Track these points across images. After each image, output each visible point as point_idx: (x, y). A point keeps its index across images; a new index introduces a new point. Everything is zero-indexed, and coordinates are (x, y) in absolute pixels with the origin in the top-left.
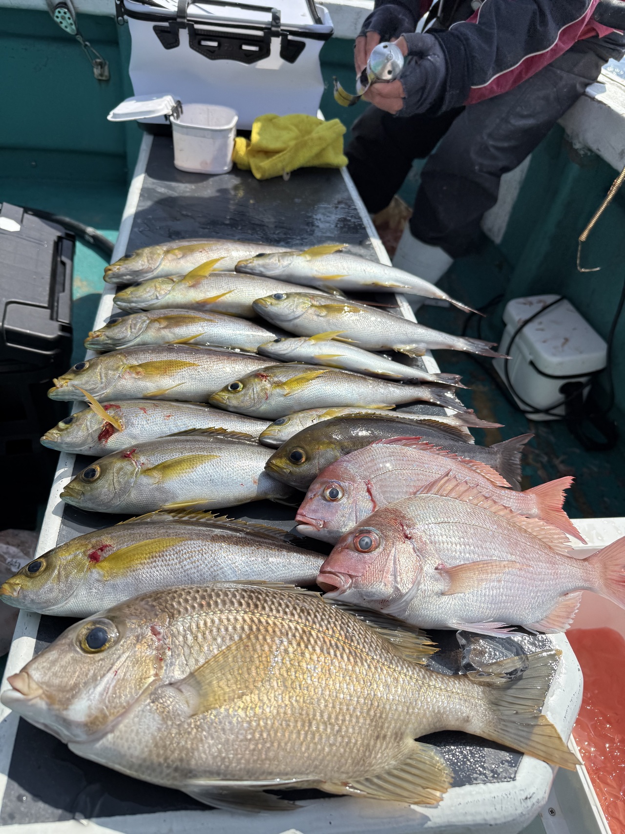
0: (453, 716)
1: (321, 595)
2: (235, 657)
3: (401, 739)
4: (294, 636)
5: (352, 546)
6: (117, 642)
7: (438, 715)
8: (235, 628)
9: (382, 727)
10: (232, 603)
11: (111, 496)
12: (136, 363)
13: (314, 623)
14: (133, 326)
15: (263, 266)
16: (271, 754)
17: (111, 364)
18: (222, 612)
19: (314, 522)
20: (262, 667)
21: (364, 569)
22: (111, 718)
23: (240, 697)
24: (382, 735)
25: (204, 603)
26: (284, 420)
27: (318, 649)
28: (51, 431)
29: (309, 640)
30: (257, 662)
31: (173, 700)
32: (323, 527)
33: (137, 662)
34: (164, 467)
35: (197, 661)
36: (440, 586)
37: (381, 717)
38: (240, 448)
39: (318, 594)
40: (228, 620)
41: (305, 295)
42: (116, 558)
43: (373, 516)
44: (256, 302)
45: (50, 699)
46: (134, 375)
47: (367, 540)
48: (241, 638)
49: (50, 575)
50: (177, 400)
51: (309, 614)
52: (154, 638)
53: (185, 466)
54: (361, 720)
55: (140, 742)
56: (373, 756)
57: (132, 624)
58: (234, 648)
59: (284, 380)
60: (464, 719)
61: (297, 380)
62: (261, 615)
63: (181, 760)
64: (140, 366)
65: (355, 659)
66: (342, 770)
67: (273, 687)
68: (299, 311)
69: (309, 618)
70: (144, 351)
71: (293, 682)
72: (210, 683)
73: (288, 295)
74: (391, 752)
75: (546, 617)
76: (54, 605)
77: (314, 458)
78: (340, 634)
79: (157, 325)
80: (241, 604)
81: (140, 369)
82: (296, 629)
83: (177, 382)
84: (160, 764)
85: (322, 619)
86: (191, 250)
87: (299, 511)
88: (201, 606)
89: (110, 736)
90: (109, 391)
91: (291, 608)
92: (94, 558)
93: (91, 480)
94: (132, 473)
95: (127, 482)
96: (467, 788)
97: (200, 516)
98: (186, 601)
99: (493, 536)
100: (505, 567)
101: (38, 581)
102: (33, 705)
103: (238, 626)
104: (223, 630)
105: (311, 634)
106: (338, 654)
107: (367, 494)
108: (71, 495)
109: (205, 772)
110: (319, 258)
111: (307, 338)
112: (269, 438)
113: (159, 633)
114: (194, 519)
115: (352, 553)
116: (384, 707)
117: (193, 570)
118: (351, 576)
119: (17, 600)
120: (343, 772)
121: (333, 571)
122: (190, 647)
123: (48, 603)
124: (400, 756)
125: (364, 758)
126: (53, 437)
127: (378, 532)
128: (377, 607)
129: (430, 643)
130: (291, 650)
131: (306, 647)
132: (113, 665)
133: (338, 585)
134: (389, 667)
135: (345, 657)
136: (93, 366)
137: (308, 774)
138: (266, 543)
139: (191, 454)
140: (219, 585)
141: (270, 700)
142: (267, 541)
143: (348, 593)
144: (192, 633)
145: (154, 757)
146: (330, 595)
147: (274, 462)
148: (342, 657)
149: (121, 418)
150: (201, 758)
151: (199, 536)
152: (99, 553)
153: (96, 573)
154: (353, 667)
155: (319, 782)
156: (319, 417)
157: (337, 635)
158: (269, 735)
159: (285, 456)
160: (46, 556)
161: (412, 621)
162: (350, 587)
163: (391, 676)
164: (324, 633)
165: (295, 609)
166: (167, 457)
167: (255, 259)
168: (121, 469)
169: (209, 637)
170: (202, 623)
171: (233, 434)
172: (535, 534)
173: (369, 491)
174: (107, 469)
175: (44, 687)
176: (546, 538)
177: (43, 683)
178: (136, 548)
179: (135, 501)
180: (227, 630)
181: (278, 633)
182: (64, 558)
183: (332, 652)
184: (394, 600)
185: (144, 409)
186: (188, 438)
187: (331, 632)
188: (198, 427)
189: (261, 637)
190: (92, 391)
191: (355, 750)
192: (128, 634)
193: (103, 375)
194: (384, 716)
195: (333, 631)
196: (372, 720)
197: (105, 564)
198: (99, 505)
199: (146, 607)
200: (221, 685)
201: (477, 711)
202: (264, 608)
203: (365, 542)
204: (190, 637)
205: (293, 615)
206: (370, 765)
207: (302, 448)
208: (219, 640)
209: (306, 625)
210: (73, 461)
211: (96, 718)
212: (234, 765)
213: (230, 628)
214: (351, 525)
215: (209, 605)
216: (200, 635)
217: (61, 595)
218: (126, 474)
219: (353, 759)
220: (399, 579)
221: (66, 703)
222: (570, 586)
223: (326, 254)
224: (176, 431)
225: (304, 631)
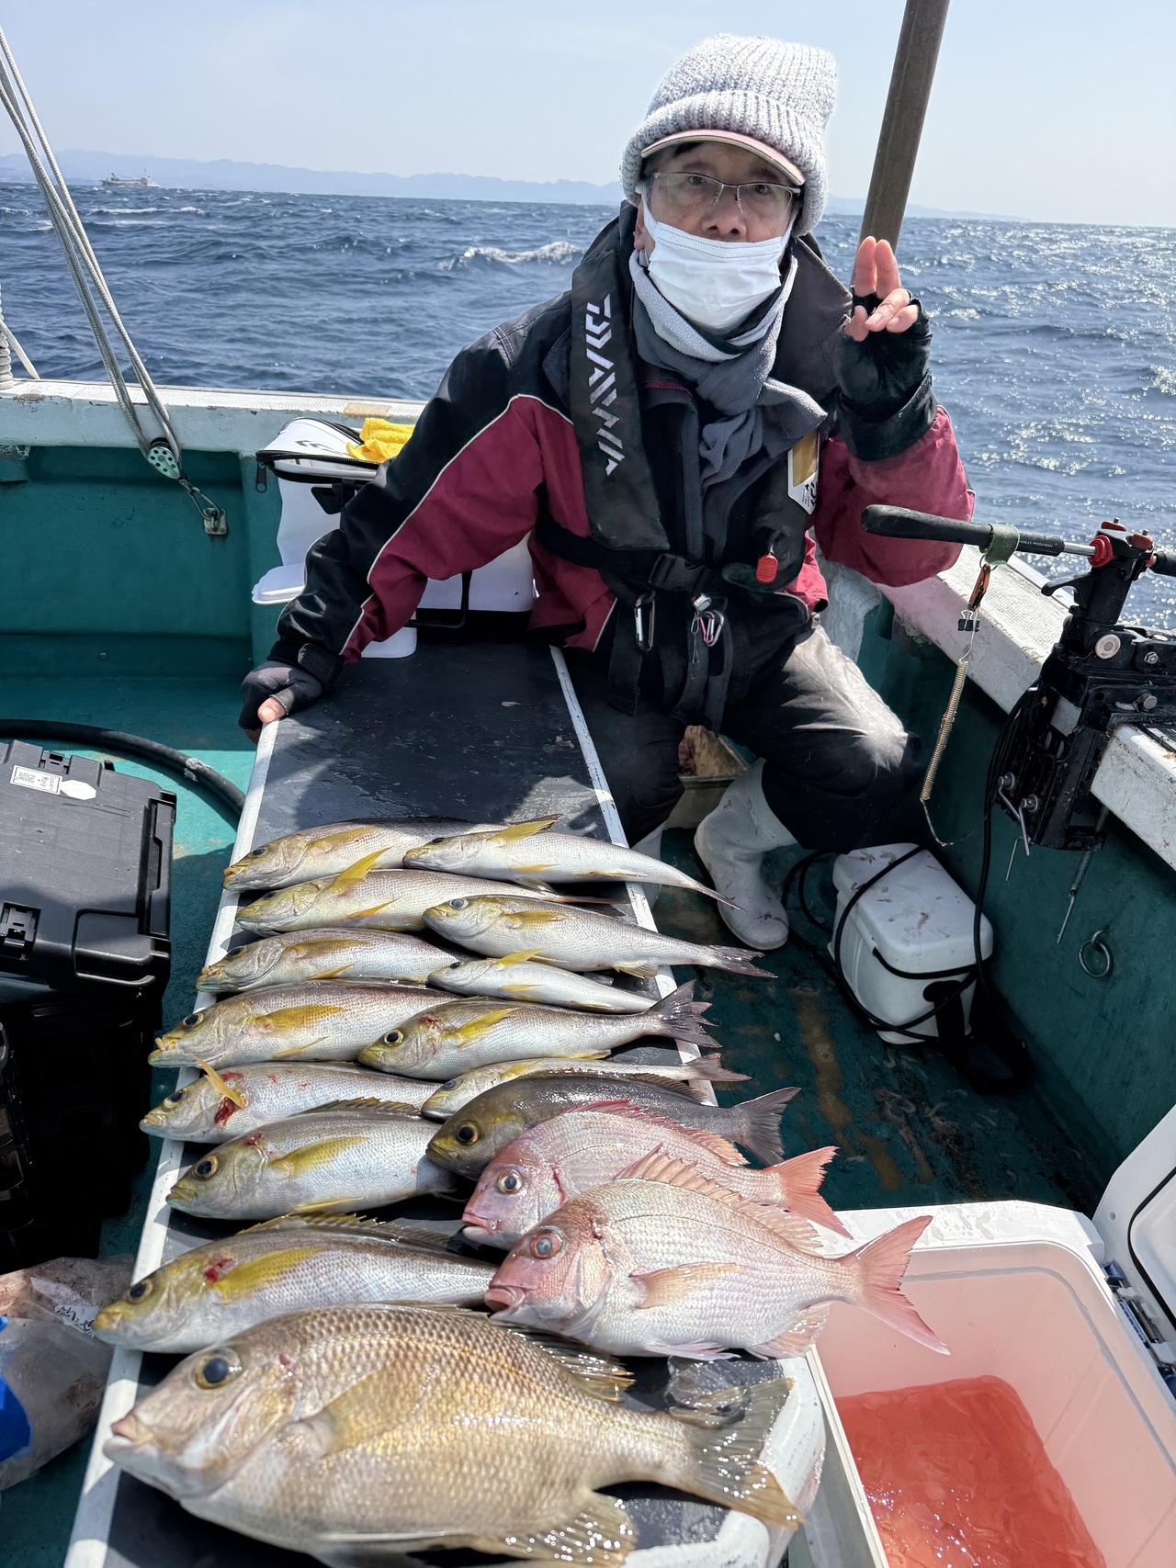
0: (641, 1461)
1: (489, 1316)
2: (376, 1387)
3: (574, 1486)
4: (449, 1363)
5: (529, 1251)
6: (239, 1374)
7: (622, 1459)
8: (378, 1355)
9: (549, 1472)
10: (376, 1326)
11: (231, 1196)
12: (264, 1013)
13: (475, 1347)
14: (262, 958)
15: (441, 857)
16: (414, 1500)
17: (232, 1015)
18: (363, 1335)
19: (484, 1222)
20: (407, 1398)
21: (541, 1279)
22: (232, 1461)
23: (380, 1434)
24: (549, 1481)
25: (342, 1326)
26: (455, 1082)
27: (476, 1377)
28: (154, 1112)
29: (466, 1367)
30: (402, 1393)
31: (302, 1439)
32: (497, 1229)
33: (263, 1395)
34: (297, 1157)
35: (332, 1394)
36: (633, 1297)
37: (548, 1459)
38: (395, 1125)
39: (485, 1314)
40: (371, 1345)
41: (493, 899)
42: (238, 1275)
43: (560, 1211)
44: (427, 913)
45: (162, 1443)
46: (261, 1030)
47: (546, 1243)
48: (384, 1366)
49: (158, 1300)
50: (317, 1061)
51: (469, 1338)
52: (282, 1366)
53: (323, 1153)
54: (524, 1463)
55: (264, 1489)
56: (537, 1506)
57: (257, 1353)
58: (376, 1377)
59: (458, 1025)
60: (655, 1463)
61: (474, 1024)
62: (411, 1339)
63: (311, 1509)
64: (270, 1016)
65: (521, 1389)
66: (499, 1522)
67: (419, 1422)
68: (485, 923)
69: (469, 1342)
70: (276, 994)
71: (443, 1415)
72: (346, 1419)
73: (471, 900)
74: (559, 1502)
75: (779, 1337)
76: (161, 1337)
77: (489, 1136)
78: (506, 1361)
79: (293, 955)
80: (386, 1327)
81: (269, 1021)
82: (452, 1355)
83: (318, 1036)
84: (286, 1516)
85: (486, 1344)
86: (344, 839)
87: (468, 1209)
88: (339, 1329)
89: (230, 1485)
90: (228, 1053)
91: (448, 1331)
92: (211, 1276)
93: (206, 1176)
94: (257, 1166)
95: (252, 1178)
96: (657, 1550)
97: (341, 1219)
98: (321, 1324)
99: (709, 1232)
100: (719, 1270)
101: (142, 1308)
102: (142, 1454)
103: (382, 1352)
104: (364, 1356)
105: (469, 1361)
106: (501, 1383)
107: (553, 1182)
108: (180, 1198)
109: (339, 1523)
110: (517, 842)
111: (494, 961)
112: (435, 1110)
113: (289, 1362)
114: (334, 1225)
115: (528, 1260)
116: (553, 1447)
117: (331, 1289)
118: (525, 1290)
119: (116, 1333)
120: (500, 1526)
121: (504, 1284)
122: (325, 1378)
123: (155, 1336)
124: (571, 1508)
125: (526, 1509)
126: (155, 1121)
127: (560, 1232)
128: (555, 1328)
129: (622, 1373)
130: (443, 1378)
131: (462, 1375)
132: (234, 1400)
133: (508, 1303)
134: (564, 1400)
135: (509, 1386)
136: (208, 1018)
137: (457, 1526)
138: (423, 1252)
139: (331, 1137)
140: (362, 1306)
141: (415, 1437)
142: (425, 1250)
143: (520, 1312)
144: (327, 1361)
145: (280, 1507)
146: (500, 1315)
147: (437, 1143)
148: (505, 1386)
149: (244, 1090)
150: (333, 1506)
151: (339, 1244)
152: (218, 1269)
153: (214, 1296)
154: (519, 1398)
155: (472, 1537)
156: (501, 1075)
157: (502, 1362)
158: (412, 1477)
159: (452, 1134)
160: (152, 1276)
161: (599, 1346)
162: (523, 1304)
163: (564, 1409)
164: (486, 1360)
165: (452, 1331)
166: (302, 1143)
167: (430, 847)
168: (243, 1160)
169: (347, 1366)
170: (339, 1349)
171: (388, 1105)
172: (770, 1227)
173: (556, 1177)
174: (226, 1160)
175: (156, 1430)
176: (785, 1231)
177: (154, 1426)
178: (263, 1262)
179: (260, 1203)
180: (368, 1356)
181: (430, 1359)
182: (176, 1277)
183: (493, 1380)
184: (577, 1317)
185: (273, 1077)
186: (331, 1114)
187: (494, 1359)
188: (342, 1097)
189: (408, 1364)
190: (207, 1054)
191: (515, 1498)
192: (252, 1364)
193: (221, 1031)
194: (552, 1458)
195: (498, 1358)
196: (537, 1463)
197: (224, 1283)
198: (216, 1209)
199: (275, 1333)
200: (359, 1421)
201: (674, 1455)
202: (414, 1331)
203: (543, 1246)
204: (324, 1366)
205: (449, 1338)
206: (534, 1517)
207: (474, 1122)
208: (359, 1369)
209: (464, 1351)
210: (180, 1151)
211: (215, 1462)
212: (371, 1514)
213: (373, 1355)
214: (532, 1224)
215: (348, 1328)
216: (336, 1364)
217: (170, 1325)
218: (249, 1167)
219: (512, 1509)
220: (581, 1291)
221: (181, 1447)
222: (813, 1295)
223: (527, 835)
224: (313, 1105)
225: (461, 1357)
